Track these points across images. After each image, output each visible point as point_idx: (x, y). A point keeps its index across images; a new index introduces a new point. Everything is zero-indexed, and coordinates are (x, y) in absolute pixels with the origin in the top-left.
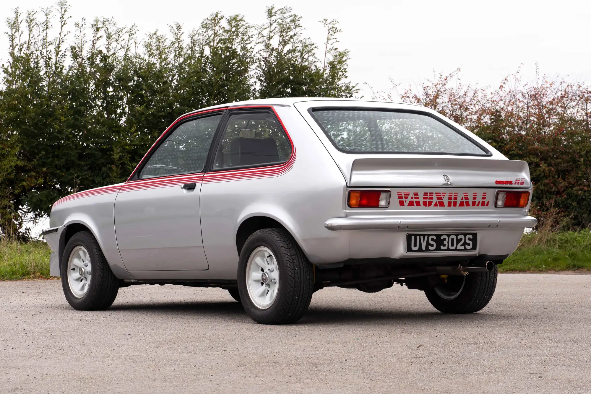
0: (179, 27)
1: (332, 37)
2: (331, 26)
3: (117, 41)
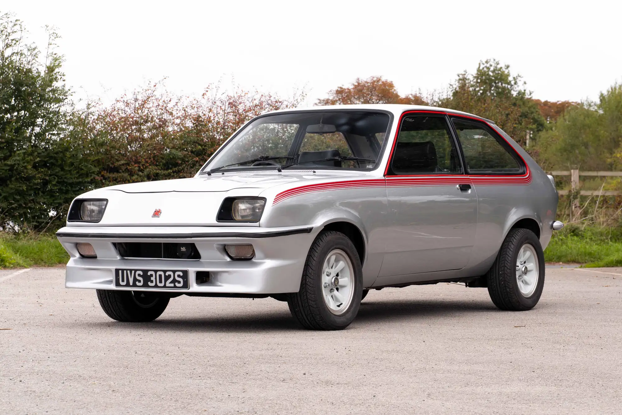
1: (53, 42)
2: (52, 32)
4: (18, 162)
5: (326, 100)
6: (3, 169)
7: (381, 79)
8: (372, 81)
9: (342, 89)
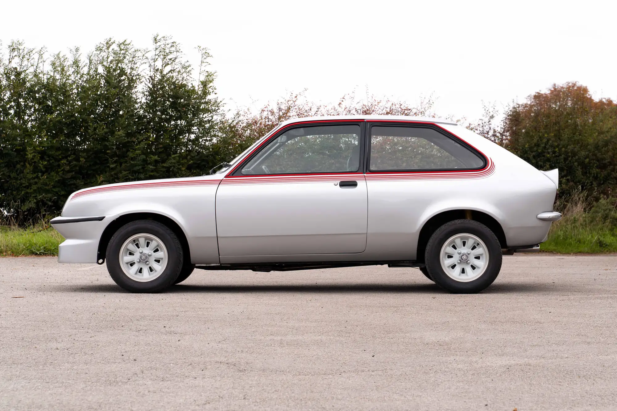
0: (77, 50)
1: (205, 61)
2: (204, 51)
3: (28, 59)
4: (174, 164)
5: (524, 104)
6: (162, 171)
7: (576, 84)
8: (568, 86)
9: (540, 95)
